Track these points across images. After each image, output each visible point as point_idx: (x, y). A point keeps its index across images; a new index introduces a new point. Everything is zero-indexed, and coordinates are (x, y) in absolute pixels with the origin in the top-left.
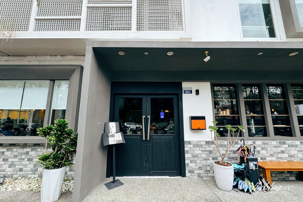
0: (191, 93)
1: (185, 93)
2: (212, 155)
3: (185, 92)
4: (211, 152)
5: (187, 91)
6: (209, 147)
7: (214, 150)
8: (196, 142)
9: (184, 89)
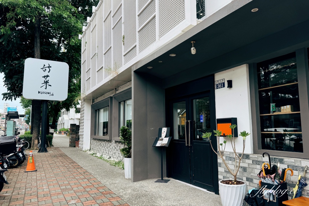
0: (224, 86)
1: (217, 88)
2: (246, 174)
3: (217, 86)
4: (245, 169)
5: (219, 84)
6: (243, 162)
7: (249, 167)
8: (229, 153)
9: (216, 83)
